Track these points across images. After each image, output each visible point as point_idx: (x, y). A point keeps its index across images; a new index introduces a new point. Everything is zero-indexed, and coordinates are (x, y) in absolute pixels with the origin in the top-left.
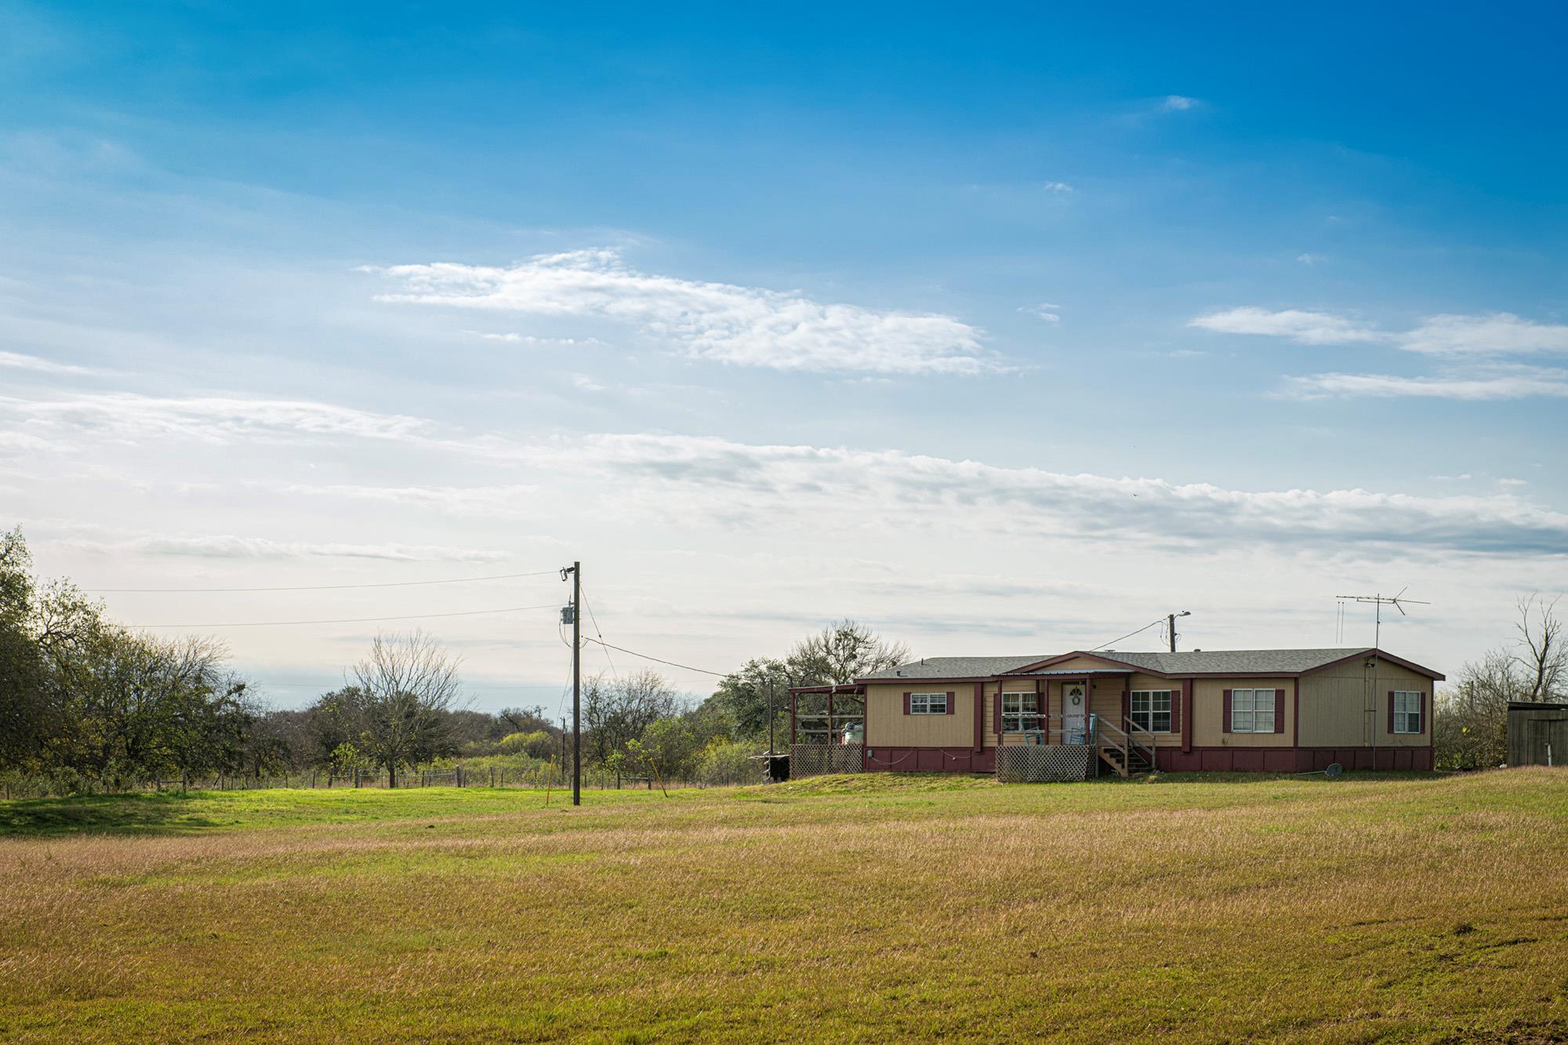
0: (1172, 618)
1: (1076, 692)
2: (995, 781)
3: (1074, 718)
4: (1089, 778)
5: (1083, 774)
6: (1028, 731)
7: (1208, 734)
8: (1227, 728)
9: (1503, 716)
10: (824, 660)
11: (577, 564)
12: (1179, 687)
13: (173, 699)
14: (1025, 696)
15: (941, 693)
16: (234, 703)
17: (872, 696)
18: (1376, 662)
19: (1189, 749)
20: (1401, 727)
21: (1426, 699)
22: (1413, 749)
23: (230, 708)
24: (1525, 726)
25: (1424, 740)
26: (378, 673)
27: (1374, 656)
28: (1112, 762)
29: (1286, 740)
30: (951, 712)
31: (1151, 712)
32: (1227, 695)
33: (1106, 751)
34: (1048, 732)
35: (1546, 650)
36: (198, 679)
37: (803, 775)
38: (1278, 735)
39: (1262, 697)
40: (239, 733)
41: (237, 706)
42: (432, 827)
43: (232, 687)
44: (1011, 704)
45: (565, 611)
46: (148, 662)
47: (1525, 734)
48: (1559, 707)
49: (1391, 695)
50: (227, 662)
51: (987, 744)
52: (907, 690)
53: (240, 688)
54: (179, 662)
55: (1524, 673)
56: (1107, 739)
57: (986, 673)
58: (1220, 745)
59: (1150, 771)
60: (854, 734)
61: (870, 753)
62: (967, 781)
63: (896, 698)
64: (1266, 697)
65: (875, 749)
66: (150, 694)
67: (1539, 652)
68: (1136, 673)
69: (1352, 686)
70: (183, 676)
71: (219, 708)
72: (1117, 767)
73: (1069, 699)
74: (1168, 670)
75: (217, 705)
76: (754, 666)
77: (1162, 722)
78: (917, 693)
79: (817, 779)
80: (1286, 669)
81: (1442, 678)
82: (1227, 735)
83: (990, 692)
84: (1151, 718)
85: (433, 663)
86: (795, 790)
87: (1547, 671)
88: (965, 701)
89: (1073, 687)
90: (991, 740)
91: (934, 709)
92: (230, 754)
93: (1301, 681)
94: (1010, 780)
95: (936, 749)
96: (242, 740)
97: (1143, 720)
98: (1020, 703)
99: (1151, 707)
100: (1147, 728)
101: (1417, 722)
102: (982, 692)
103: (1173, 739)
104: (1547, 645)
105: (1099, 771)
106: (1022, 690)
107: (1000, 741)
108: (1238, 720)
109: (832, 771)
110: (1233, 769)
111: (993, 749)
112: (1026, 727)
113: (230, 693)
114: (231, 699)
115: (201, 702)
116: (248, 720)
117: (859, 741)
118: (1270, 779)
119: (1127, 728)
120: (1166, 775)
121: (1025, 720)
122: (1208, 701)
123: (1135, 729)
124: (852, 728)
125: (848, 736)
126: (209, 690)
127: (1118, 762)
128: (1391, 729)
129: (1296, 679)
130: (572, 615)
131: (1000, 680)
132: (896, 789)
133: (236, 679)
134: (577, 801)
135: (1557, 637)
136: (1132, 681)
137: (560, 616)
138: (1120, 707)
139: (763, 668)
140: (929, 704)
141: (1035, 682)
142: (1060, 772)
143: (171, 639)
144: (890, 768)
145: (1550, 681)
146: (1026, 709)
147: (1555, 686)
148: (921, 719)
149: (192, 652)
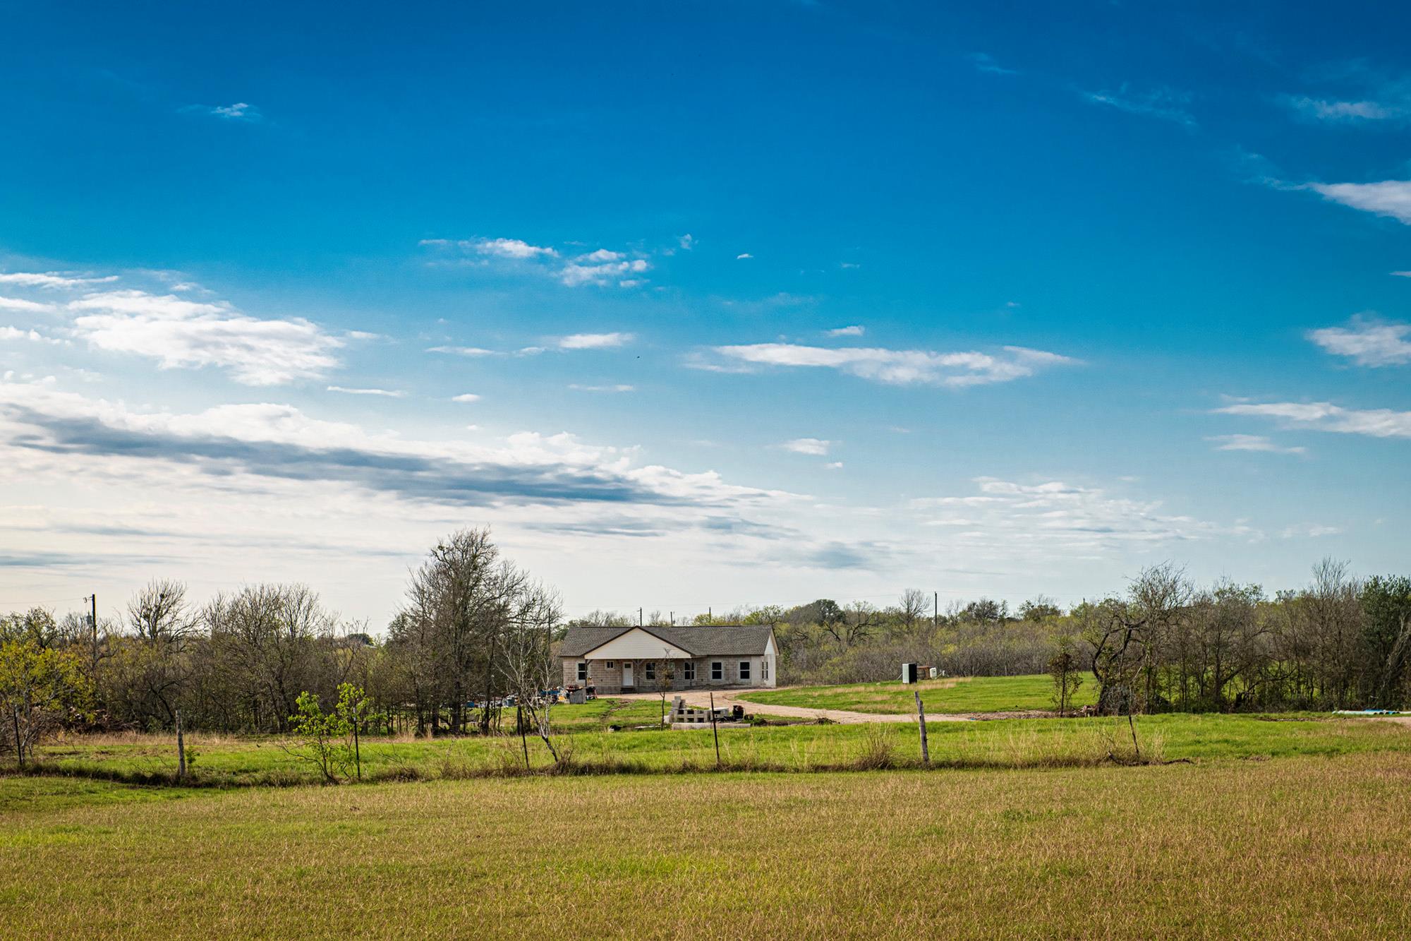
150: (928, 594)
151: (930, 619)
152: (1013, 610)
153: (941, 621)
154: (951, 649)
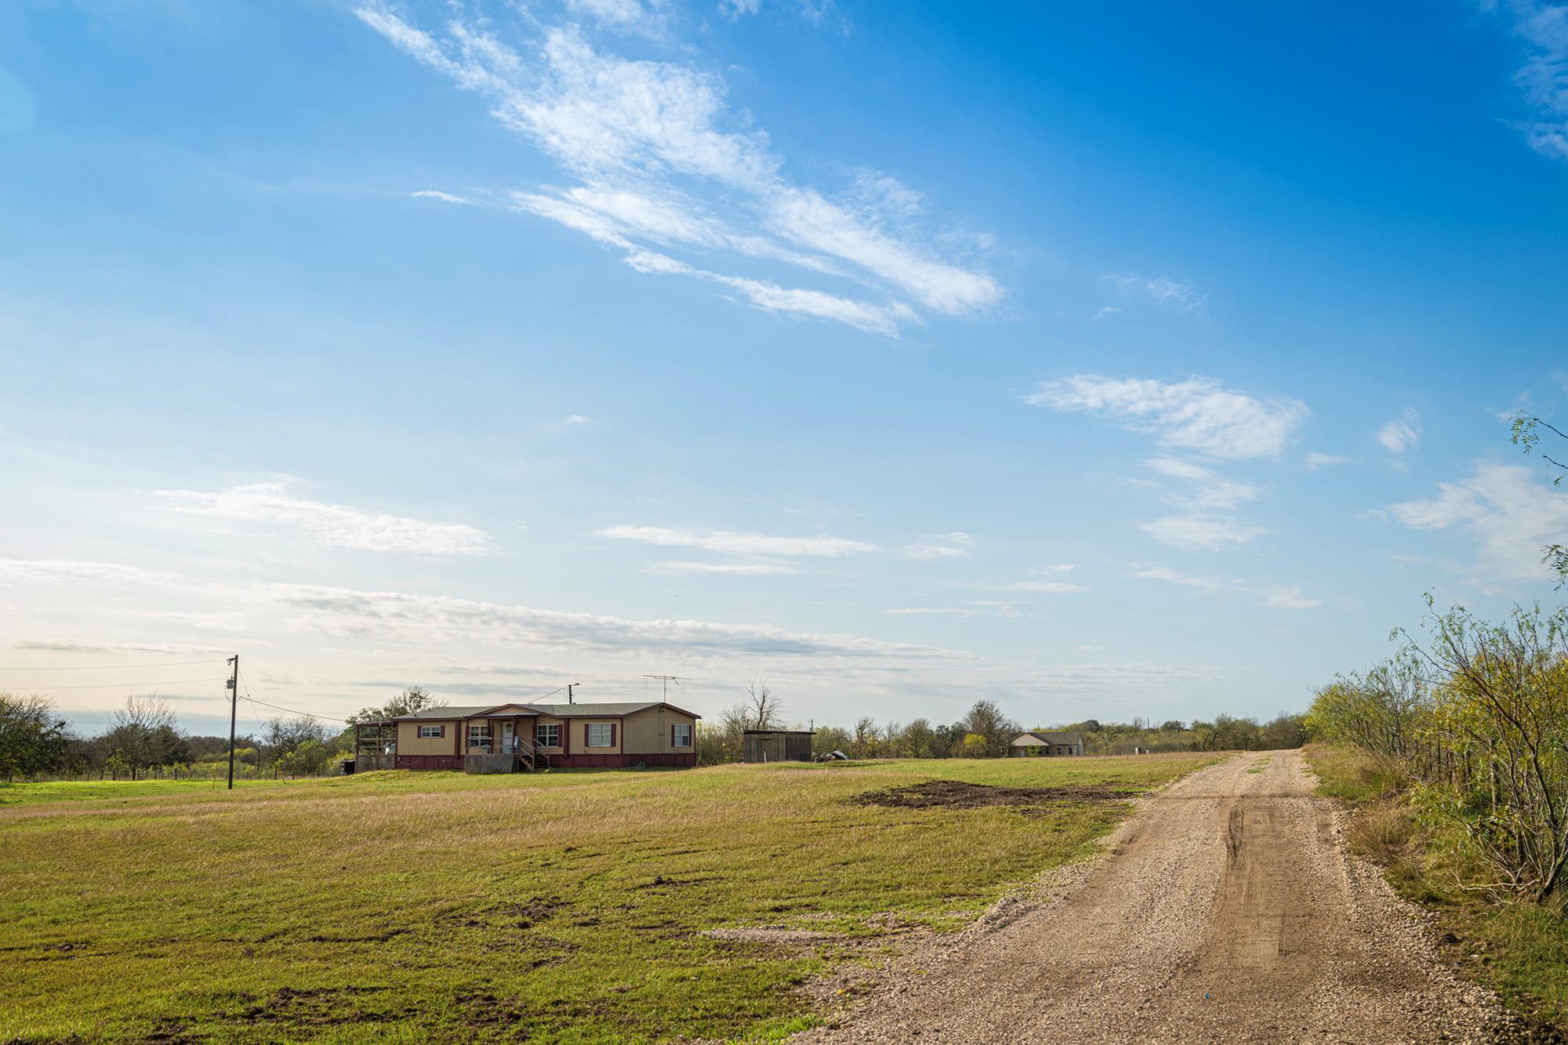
0: (570, 686)
1: (509, 725)
2: (464, 774)
3: (507, 740)
4: (514, 771)
5: (510, 769)
6: (484, 746)
7: (577, 748)
8: (587, 744)
9: (741, 737)
10: (403, 708)
11: (237, 656)
12: (562, 723)
13: (19, 730)
14: (482, 727)
15: (438, 726)
16: (58, 733)
17: (401, 728)
18: (664, 709)
19: (567, 755)
20: (679, 743)
21: (691, 729)
22: (685, 755)
23: (55, 736)
24: (753, 743)
25: (690, 750)
26: (129, 715)
27: (663, 706)
28: (526, 763)
29: (617, 750)
30: (443, 736)
31: (548, 736)
32: (587, 726)
33: (523, 757)
34: (493, 747)
35: (763, 703)
36: (37, 719)
37: (362, 771)
38: (613, 748)
39: (605, 728)
40: (60, 749)
41: (60, 734)
42: (125, 802)
43: (57, 724)
44: (475, 732)
45: (229, 682)
46: (7, 710)
47: (753, 747)
48: (770, 733)
49: (673, 727)
50: (55, 709)
51: (461, 754)
52: (420, 725)
53: (62, 724)
54: (26, 709)
55: (753, 715)
56: (524, 751)
57: (461, 715)
58: (583, 753)
59: (546, 767)
60: (390, 749)
61: (399, 759)
62: (449, 773)
63: (414, 729)
64: (607, 727)
65: (402, 757)
66: (5, 728)
67: (760, 704)
68: (540, 715)
69: (651, 722)
70: (26, 718)
71: (49, 736)
72: (529, 765)
73: (505, 729)
74: (557, 714)
75: (48, 734)
76: (365, 711)
77: (553, 741)
78: (424, 726)
79: (369, 773)
80: (617, 713)
81: (700, 718)
82: (587, 748)
83: (464, 726)
84: (547, 739)
85: (162, 710)
86: (357, 780)
87: (765, 714)
88: (450, 730)
89: (507, 723)
90: (463, 752)
91: (434, 734)
92: (53, 762)
93: (624, 720)
94: (472, 773)
95: (434, 756)
96: (61, 754)
97: (543, 740)
98: (480, 732)
99: (548, 733)
100: (545, 745)
101: (687, 741)
102: (460, 726)
103: (559, 751)
104: (764, 700)
105: (519, 767)
106: (482, 724)
107: (467, 751)
108: (592, 740)
109: (379, 769)
110: (590, 766)
111: (463, 756)
112: (482, 744)
113: (56, 727)
114: (56, 730)
115: (37, 733)
116: (66, 743)
117: (393, 752)
118: (607, 771)
119: (535, 745)
120: (554, 769)
121: (482, 740)
122: (577, 730)
123: (539, 745)
124: (390, 745)
125: (387, 750)
126: (42, 726)
127: (529, 762)
128: (673, 744)
129: (622, 719)
130: (232, 684)
131: (468, 719)
132: (410, 778)
133: (60, 719)
134: (230, 787)
135: (769, 696)
136: (538, 720)
137: (226, 684)
138: (531, 733)
139: (370, 713)
140: (431, 732)
141: (487, 720)
142: (498, 768)
143: (21, 696)
144: (409, 767)
145: (766, 719)
146: (482, 734)
147: (769, 721)
148: (425, 740)
149: (33, 704)
150: (1145, 719)
151: (1145, 730)
152: (1188, 726)
153: (1152, 731)
154: (1156, 742)
